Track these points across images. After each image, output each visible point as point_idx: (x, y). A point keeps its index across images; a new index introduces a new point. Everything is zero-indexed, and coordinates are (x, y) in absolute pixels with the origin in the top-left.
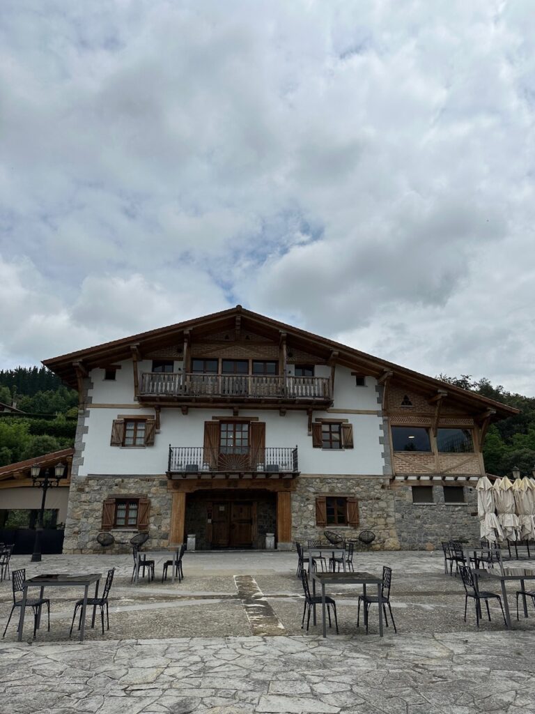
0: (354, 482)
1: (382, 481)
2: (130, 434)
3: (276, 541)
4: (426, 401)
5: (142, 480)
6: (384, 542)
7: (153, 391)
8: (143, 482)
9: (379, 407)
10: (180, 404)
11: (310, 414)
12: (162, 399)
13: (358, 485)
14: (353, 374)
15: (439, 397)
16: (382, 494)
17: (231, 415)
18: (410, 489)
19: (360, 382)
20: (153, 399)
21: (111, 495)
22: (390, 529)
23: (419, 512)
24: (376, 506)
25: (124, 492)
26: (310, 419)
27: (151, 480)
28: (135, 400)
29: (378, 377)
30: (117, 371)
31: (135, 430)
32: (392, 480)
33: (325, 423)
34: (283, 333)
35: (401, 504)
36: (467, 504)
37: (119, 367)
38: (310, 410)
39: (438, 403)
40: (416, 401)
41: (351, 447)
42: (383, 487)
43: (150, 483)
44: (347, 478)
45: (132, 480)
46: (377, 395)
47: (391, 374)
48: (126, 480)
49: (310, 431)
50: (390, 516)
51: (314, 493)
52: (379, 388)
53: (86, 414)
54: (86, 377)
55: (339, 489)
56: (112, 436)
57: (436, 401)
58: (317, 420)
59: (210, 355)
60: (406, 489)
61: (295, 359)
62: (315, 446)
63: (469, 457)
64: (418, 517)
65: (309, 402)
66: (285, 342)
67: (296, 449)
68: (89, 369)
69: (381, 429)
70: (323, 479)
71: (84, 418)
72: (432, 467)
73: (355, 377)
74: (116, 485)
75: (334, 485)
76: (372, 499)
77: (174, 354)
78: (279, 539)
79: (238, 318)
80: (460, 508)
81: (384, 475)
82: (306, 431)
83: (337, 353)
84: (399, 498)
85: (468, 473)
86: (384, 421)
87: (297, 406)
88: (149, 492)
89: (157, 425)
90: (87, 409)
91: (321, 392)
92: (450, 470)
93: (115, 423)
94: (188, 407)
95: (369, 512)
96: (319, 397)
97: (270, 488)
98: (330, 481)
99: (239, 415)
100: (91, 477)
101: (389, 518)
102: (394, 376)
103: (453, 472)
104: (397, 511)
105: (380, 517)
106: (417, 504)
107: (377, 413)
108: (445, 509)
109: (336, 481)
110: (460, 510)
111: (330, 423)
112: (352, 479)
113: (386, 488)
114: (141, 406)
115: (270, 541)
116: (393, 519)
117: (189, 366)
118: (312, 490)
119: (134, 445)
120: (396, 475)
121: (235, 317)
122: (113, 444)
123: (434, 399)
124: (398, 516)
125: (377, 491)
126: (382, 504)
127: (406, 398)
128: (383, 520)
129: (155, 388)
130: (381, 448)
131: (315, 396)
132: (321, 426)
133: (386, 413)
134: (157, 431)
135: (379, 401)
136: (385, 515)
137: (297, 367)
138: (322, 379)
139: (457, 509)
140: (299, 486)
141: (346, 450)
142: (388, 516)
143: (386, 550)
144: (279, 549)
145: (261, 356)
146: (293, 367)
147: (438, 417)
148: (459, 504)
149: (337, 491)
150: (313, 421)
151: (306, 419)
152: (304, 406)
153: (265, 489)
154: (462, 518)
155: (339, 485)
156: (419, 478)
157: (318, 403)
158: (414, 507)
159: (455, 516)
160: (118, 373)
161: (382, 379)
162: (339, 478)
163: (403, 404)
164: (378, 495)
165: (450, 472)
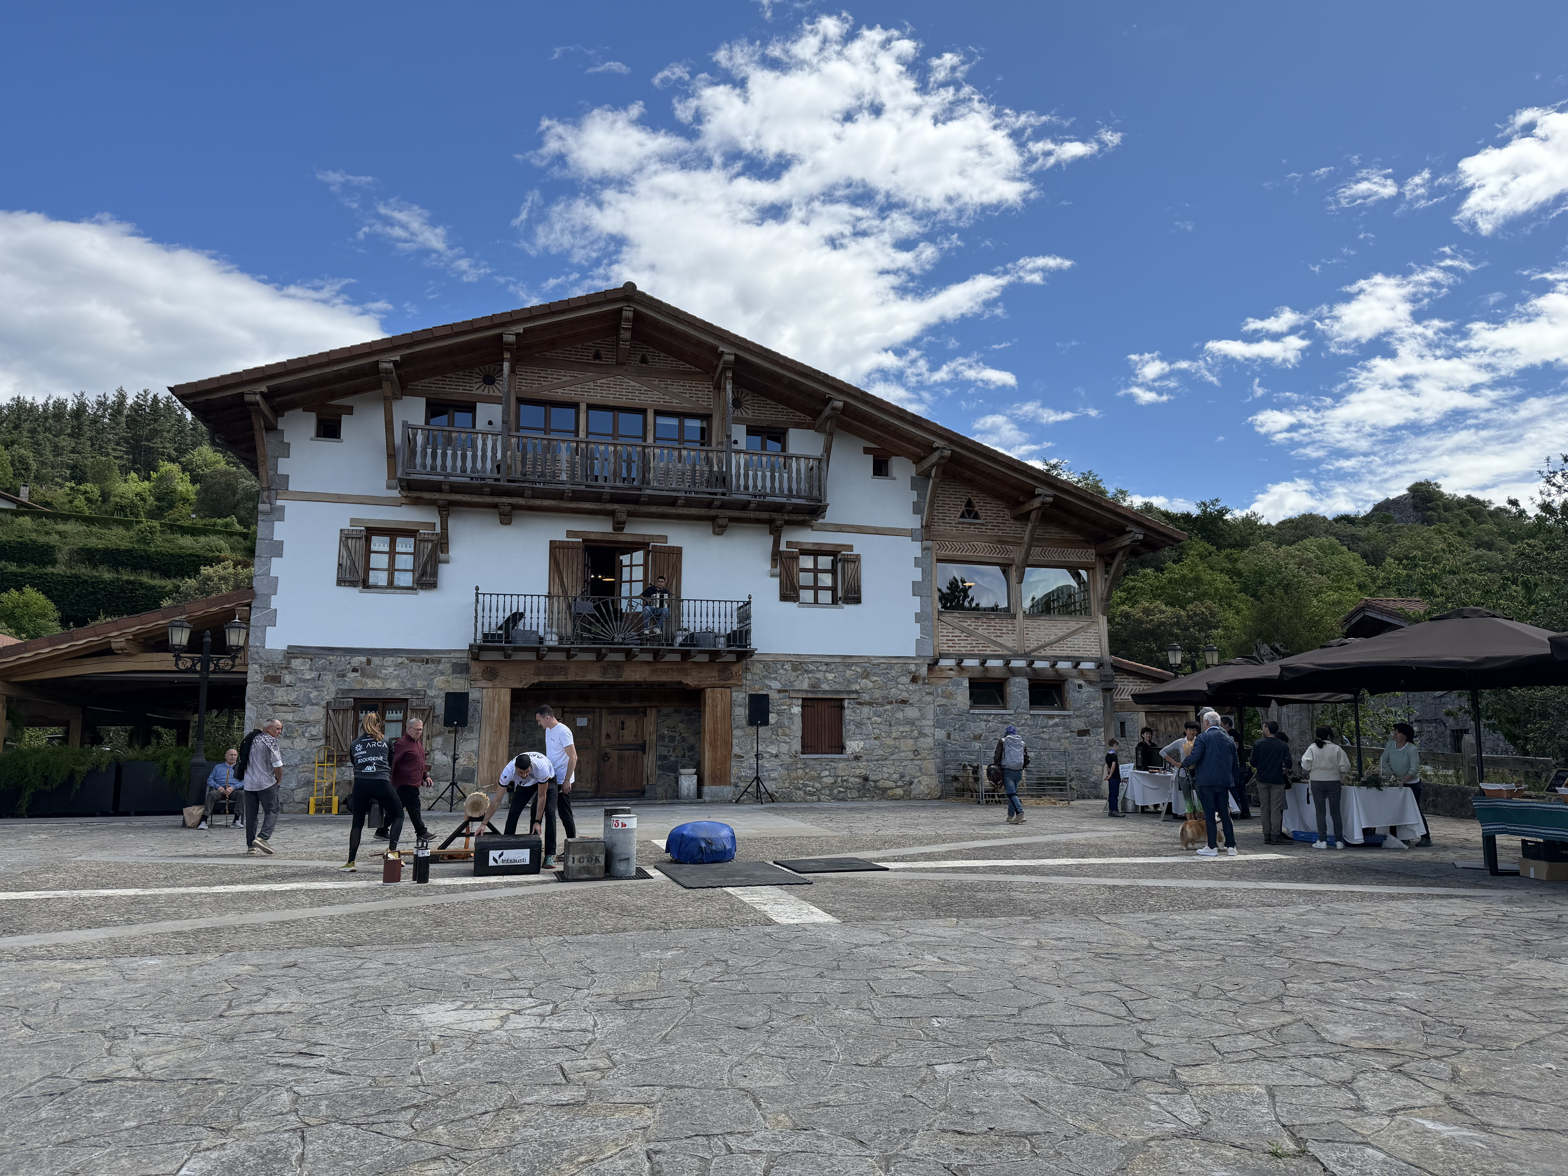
0: (859, 670)
1: (913, 668)
2: (379, 561)
3: (700, 783)
4: (1007, 511)
5: (413, 660)
6: (911, 783)
7: (434, 468)
8: (414, 665)
9: (914, 522)
10: (496, 500)
11: (776, 533)
12: (455, 488)
13: (866, 675)
14: (867, 451)
15: (1037, 503)
16: (912, 692)
17: (610, 530)
18: (966, 683)
19: (880, 469)
20: (436, 487)
21: (344, 691)
22: (924, 759)
23: (979, 727)
24: (900, 715)
25: (372, 684)
26: (776, 543)
27: (433, 661)
28: (389, 487)
29: (918, 460)
30: (344, 418)
31: (392, 553)
32: (933, 665)
33: (805, 552)
34: (728, 354)
35: (946, 713)
36: (1071, 713)
37: (349, 410)
38: (779, 523)
39: (1033, 516)
40: (988, 509)
41: (858, 601)
42: (914, 680)
43: (432, 667)
44: (847, 661)
45: (389, 660)
46: (914, 496)
47: (948, 453)
48: (376, 660)
49: (774, 566)
50: (925, 735)
51: (779, 691)
52: (919, 481)
53: (278, 514)
54: (271, 428)
55: (829, 683)
56: (340, 565)
57: (1030, 512)
58: (789, 544)
59: (560, 394)
60: (958, 685)
61: (748, 413)
62: (784, 598)
63: (1082, 624)
64: (977, 738)
65: (779, 508)
66: (729, 374)
67: (749, 603)
68: (279, 410)
69: (916, 565)
70: (799, 664)
71: (273, 522)
72: (1009, 641)
73: (870, 458)
74: (355, 670)
75: (819, 675)
76: (891, 703)
77: (477, 389)
78: (707, 780)
79: (628, 314)
80: (1057, 720)
81: (919, 657)
82: (767, 566)
83: (840, 404)
84: (944, 701)
85: (1077, 654)
86: (924, 549)
87: (752, 515)
88: (430, 686)
89: (442, 544)
90: (279, 503)
91: (803, 486)
92: (1043, 647)
93: (345, 537)
94: (515, 507)
95: (886, 728)
96: (799, 497)
97: (691, 680)
98: (811, 667)
99: (627, 530)
100: (294, 652)
101: (921, 739)
102: (954, 459)
103: (1049, 652)
104: (938, 724)
105: (904, 737)
106: (976, 711)
107: (911, 534)
108: (1029, 722)
109: (824, 668)
110: (1056, 725)
111: (816, 552)
112: (856, 664)
113: (920, 682)
114: (404, 501)
115: (688, 782)
116: (930, 740)
117: (512, 416)
118: (776, 685)
119: (391, 585)
120: (942, 656)
121: (620, 310)
122: (340, 582)
123: (1027, 507)
124: (941, 734)
125: (903, 688)
126: (911, 712)
127: (969, 504)
128: (911, 742)
129: (439, 462)
130: (915, 604)
131: (790, 495)
132: (797, 558)
133: (927, 533)
134: (442, 556)
135: (917, 509)
136: (916, 733)
137: (751, 431)
138: (807, 458)
139: (1051, 722)
140: (749, 677)
141: (846, 607)
142: (922, 734)
143: (915, 799)
144: (707, 798)
145: (675, 404)
146: (743, 428)
147: (1030, 545)
148: (1056, 712)
149: (825, 687)
150: (783, 547)
151: (770, 540)
152: (765, 515)
153: (680, 683)
154: (1059, 739)
155: (830, 676)
156: (983, 663)
157: (797, 509)
158: (970, 717)
159: (1046, 736)
160: (347, 425)
161: (927, 464)
162: (829, 662)
163: (962, 516)
164: (905, 695)
165: (1043, 653)
